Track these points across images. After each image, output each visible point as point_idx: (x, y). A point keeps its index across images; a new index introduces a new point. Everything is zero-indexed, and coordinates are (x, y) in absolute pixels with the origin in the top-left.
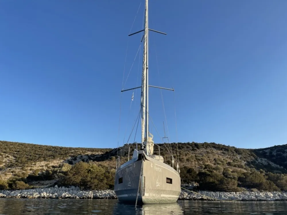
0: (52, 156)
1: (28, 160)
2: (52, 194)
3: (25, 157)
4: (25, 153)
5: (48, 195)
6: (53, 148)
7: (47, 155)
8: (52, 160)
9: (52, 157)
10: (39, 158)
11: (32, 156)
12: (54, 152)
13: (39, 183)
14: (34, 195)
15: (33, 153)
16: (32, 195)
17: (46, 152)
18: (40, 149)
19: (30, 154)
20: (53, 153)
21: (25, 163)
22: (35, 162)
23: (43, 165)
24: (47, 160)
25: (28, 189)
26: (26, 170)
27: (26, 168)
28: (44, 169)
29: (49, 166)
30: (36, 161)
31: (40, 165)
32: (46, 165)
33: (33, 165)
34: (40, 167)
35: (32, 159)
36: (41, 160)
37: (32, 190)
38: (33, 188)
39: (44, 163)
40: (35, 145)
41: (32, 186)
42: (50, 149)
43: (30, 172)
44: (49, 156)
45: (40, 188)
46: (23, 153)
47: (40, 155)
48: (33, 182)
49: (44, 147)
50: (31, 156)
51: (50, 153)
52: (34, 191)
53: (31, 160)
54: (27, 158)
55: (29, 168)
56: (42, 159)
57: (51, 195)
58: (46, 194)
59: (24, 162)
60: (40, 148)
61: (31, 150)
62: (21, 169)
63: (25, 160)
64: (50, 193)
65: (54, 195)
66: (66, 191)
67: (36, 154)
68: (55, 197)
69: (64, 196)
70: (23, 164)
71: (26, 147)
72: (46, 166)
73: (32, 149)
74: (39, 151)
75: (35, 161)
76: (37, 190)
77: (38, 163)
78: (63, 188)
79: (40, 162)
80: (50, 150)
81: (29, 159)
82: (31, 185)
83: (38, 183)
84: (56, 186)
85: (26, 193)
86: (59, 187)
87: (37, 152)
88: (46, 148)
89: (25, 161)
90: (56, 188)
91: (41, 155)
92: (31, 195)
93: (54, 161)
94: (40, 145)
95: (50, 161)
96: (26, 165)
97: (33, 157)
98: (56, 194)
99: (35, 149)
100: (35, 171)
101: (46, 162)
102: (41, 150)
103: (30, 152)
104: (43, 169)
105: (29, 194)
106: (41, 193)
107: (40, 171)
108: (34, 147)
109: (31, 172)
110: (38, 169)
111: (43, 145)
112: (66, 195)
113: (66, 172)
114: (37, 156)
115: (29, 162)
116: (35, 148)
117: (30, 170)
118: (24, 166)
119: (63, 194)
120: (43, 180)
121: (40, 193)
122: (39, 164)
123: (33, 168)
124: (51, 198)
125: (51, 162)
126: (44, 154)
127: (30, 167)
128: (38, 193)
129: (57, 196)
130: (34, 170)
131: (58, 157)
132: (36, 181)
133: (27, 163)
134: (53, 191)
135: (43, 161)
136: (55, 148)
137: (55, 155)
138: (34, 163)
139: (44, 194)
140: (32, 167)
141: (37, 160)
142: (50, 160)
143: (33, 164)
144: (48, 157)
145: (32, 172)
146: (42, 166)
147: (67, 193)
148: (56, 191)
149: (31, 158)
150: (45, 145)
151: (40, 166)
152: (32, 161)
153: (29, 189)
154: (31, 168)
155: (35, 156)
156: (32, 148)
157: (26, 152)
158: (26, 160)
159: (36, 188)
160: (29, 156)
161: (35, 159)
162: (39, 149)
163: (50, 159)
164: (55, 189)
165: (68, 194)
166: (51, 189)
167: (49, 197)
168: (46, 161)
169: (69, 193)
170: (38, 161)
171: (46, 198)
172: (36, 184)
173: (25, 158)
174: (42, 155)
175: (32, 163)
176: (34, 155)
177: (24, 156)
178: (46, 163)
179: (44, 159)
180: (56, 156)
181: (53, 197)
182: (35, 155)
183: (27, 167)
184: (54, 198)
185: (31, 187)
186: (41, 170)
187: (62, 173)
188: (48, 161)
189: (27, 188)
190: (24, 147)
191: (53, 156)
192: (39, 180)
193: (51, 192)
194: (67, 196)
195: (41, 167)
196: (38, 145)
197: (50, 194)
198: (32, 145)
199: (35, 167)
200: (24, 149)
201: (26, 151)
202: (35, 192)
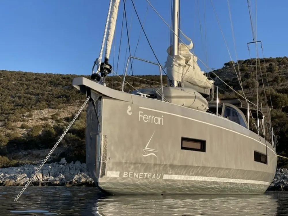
0: (63, 96)
1: (16, 108)
2: (55, 176)
3: (8, 101)
4: (7, 91)
5: (46, 178)
6: (64, 78)
7: (52, 94)
8: (65, 104)
9: (63, 100)
10: (38, 101)
11: (22, 98)
12: (67, 87)
13: (29, 153)
14: (19, 179)
15: (22, 91)
16: (15, 178)
17: (50, 88)
18: (36, 83)
19: (18, 95)
20: (64, 91)
21: (9, 114)
22: (29, 111)
23: (46, 116)
24: (53, 105)
25: (7, 167)
26: (13, 129)
27: (13, 124)
28: (50, 125)
29: (59, 118)
30: (31, 108)
31: (41, 117)
32: (53, 117)
33: (27, 116)
34: (39, 120)
35: (23, 104)
36: (41, 105)
37: (15, 169)
38: (17, 165)
39: (49, 112)
40: (25, 74)
41: (16, 162)
42: (58, 81)
43: (22, 132)
44: (58, 98)
45: (31, 164)
46: (3, 93)
47: (38, 95)
48: (20, 153)
49: (44, 77)
50: (19, 97)
51: (58, 90)
52: (19, 170)
53: (23, 107)
54: (13, 102)
55: (19, 124)
56: (44, 103)
57: (52, 178)
58: (43, 177)
59: (7, 112)
60: (36, 79)
61: (19, 84)
62: (2, 126)
63: (10, 107)
64: (51, 174)
65: (57, 179)
66: (81, 171)
67: (31, 94)
68: (58, 182)
69: (76, 181)
70: (6, 116)
71: (9, 80)
72: (52, 119)
73: (21, 82)
74: (36, 85)
75: (29, 108)
76: (26, 169)
77: (36, 112)
78: (78, 163)
79: (39, 111)
80: (59, 84)
81: (18, 105)
82: (14, 159)
83: (27, 155)
84: (63, 160)
85: (2, 174)
86: (69, 161)
87: (31, 90)
88: (49, 79)
89: (11, 110)
90: (63, 164)
91: (40, 95)
92: (11, 178)
93: (68, 107)
94: (36, 74)
95: (60, 109)
96: (13, 117)
97: (26, 101)
98: (62, 176)
99: (26, 83)
100: (32, 129)
101: (51, 110)
102: (39, 86)
103: (18, 90)
104: (47, 126)
105: (9, 178)
106: (33, 175)
107: (43, 129)
108: (24, 79)
109: (24, 131)
110: (37, 126)
111: (42, 74)
112: (80, 179)
113: (80, 130)
114: (33, 97)
115: (17, 112)
116: (27, 81)
117: (22, 127)
118: (8, 120)
119: (76, 177)
120: (39, 148)
121: (29, 176)
122: (37, 114)
123: (26, 123)
124: (50, 184)
125: (62, 110)
126: (46, 93)
127: (21, 121)
128: (26, 175)
129: (64, 180)
130: (29, 128)
131: (76, 99)
132: (25, 149)
133: (13, 113)
134: (56, 170)
135: (46, 108)
136: (68, 78)
137: (71, 94)
138: (27, 113)
139: (39, 177)
140: (24, 121)
141: (33, 107)
142: (61, 105)
143: (25, 115)
144: (56, 100)
145: (26, 132)
146: (46, 119)
147: (83, 173)
148: (61, 171)
149: (21, 102)
150: (46, 74)
151: (42, 119)
152: (23, 110)
153: (10, 166)
154: (22, 123)
155: (30, 99)
156: (21, 80)
157: (8, 89)
158: (12, 106)
159: (23, 165)
160: (16, 99)
161: (29, 105)
162: (35, 81)
163: (59, 103)
164: (61, 165)
165: (85, 177)
166: (53, 166)
167: (46, 183)
168: (53, 108)
169: (89, 175)
170: (36, 109)
171: (40, 185)
172: (25, 156)
173: (8, 103)
174: (43, 95)
175: (22, 113)
176: (26, 95)
177: (5, 98)
178: (53, 112)
179: (48, 105)
180: (73, 96)
181: (55, 182)
182: (29, 95)
183: (15, 121)
184: (56, 185)
185: (13, 164)
186: (43, 127)
187: (73, 134)
188: (55, 108)
189: (5, 165)
190: (5, 79)
191: (66, 97)
192: (31, 149)
193: (53, 172)
194: (83, 180)
195: (44, 122)
196: (32, 74)
197: (50, 176)
198: (19, 73)
199: (30, 121)
200: (5, 83)
201: (10, 87)
202: (20, 172)
